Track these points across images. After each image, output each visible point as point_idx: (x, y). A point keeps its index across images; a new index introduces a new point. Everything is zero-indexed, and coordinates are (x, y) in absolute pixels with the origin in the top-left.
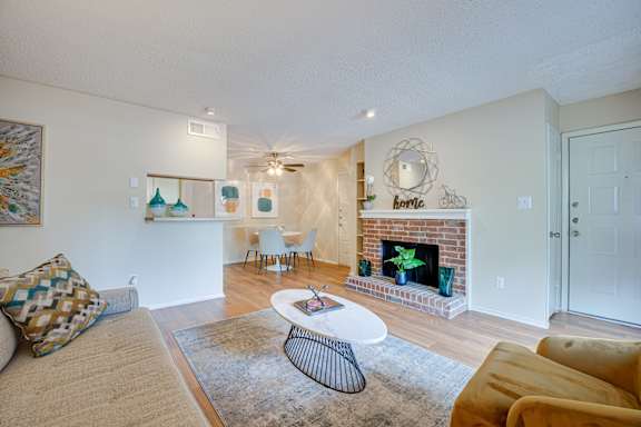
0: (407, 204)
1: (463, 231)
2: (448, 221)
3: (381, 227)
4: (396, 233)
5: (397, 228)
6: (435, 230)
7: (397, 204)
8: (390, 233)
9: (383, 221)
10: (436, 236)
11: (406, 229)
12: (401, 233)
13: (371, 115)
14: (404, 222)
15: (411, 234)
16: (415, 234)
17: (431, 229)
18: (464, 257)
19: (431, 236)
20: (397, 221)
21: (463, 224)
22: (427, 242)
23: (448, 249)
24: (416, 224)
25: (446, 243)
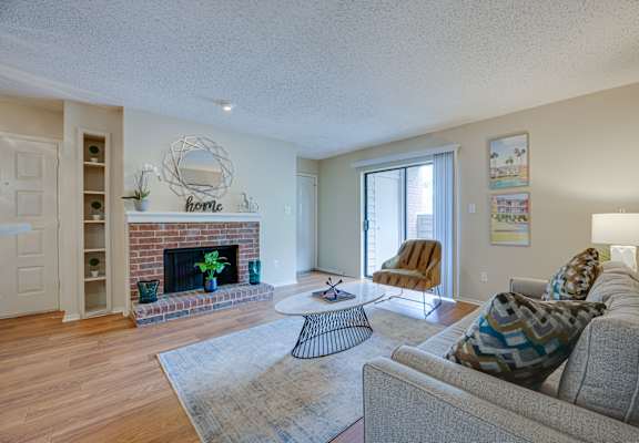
0: (204, 206)
1: (258, 230)
2: (246, 224)
3: (165, 234)
4: (190, 239)
5: (192, 233)
6: (235, 231)
7: (189, 206)
8: (180, 239)
9: (170, 225)
10: (236, 236)
11: (203, 233)
12: (197, 239)
13: (227, 108)
14: (202, 225)
15: (210, 238)
16: (216, 238)
17: (232, 232)
18: (258, 251)
19: (233, 237)
20: (191, 225)
21: (257, 225)
22: (228, 244)
23: (246, 247)
24: (215, 227)
25: (244, 241)
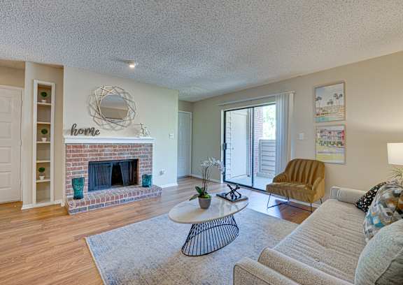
1: (151, 149)
2: (144, 145)
3: (89, 151)
4: (107, 155)
5: (108, 150)
6: (137, 150)
9: (93, 145)
10: (137, 153)
11: (115, 150)
13: (132, 66)
14: (114, 145)
15: (119, 154)
16: (123, 154)
17: (134, 150)
18: (151, 163)
19: (134, 154)
20: (107, 145)
21: (151, 145)
22: (131, 158)
23: (144, 160)
24: (123, 147)
25: (143, 157)
